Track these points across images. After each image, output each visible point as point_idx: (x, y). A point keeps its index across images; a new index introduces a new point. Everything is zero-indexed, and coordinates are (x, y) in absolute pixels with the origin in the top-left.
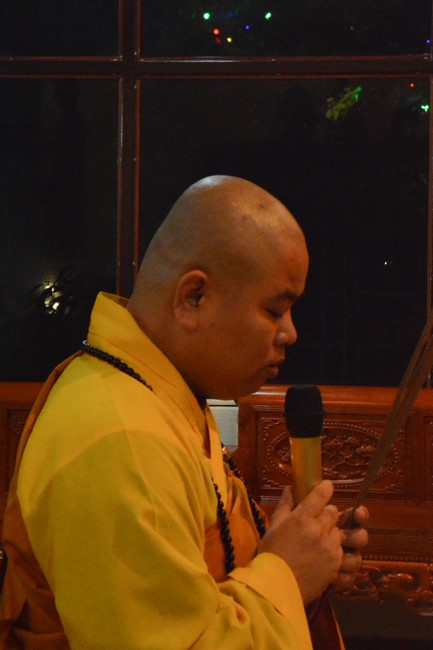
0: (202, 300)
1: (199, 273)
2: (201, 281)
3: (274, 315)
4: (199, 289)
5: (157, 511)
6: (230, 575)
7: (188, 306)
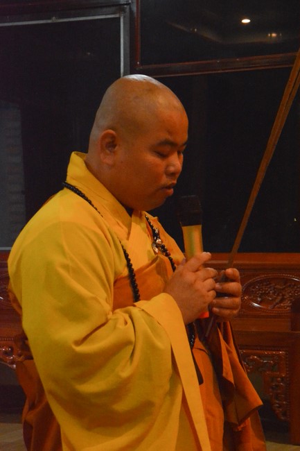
0: (117, 147)
1: (111, 131)
2: (113, 137)
3: (163, 156)
4: (113, 142)
5: (71, 264)
6: (136, 304)
7: (108, 152)
